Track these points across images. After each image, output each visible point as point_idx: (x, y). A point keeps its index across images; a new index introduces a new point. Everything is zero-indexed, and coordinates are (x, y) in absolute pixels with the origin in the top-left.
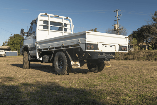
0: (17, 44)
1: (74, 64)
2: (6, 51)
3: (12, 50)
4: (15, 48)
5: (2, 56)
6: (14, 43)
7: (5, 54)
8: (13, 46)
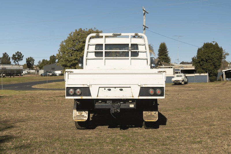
0: (206, 62)
1: (78, 114)
2: (187, 75)
3: (199, 72)
4: (203, 69)
5: (180, 84)
6: (202, 60)
7: (186, 80)
8: (201, 65)
